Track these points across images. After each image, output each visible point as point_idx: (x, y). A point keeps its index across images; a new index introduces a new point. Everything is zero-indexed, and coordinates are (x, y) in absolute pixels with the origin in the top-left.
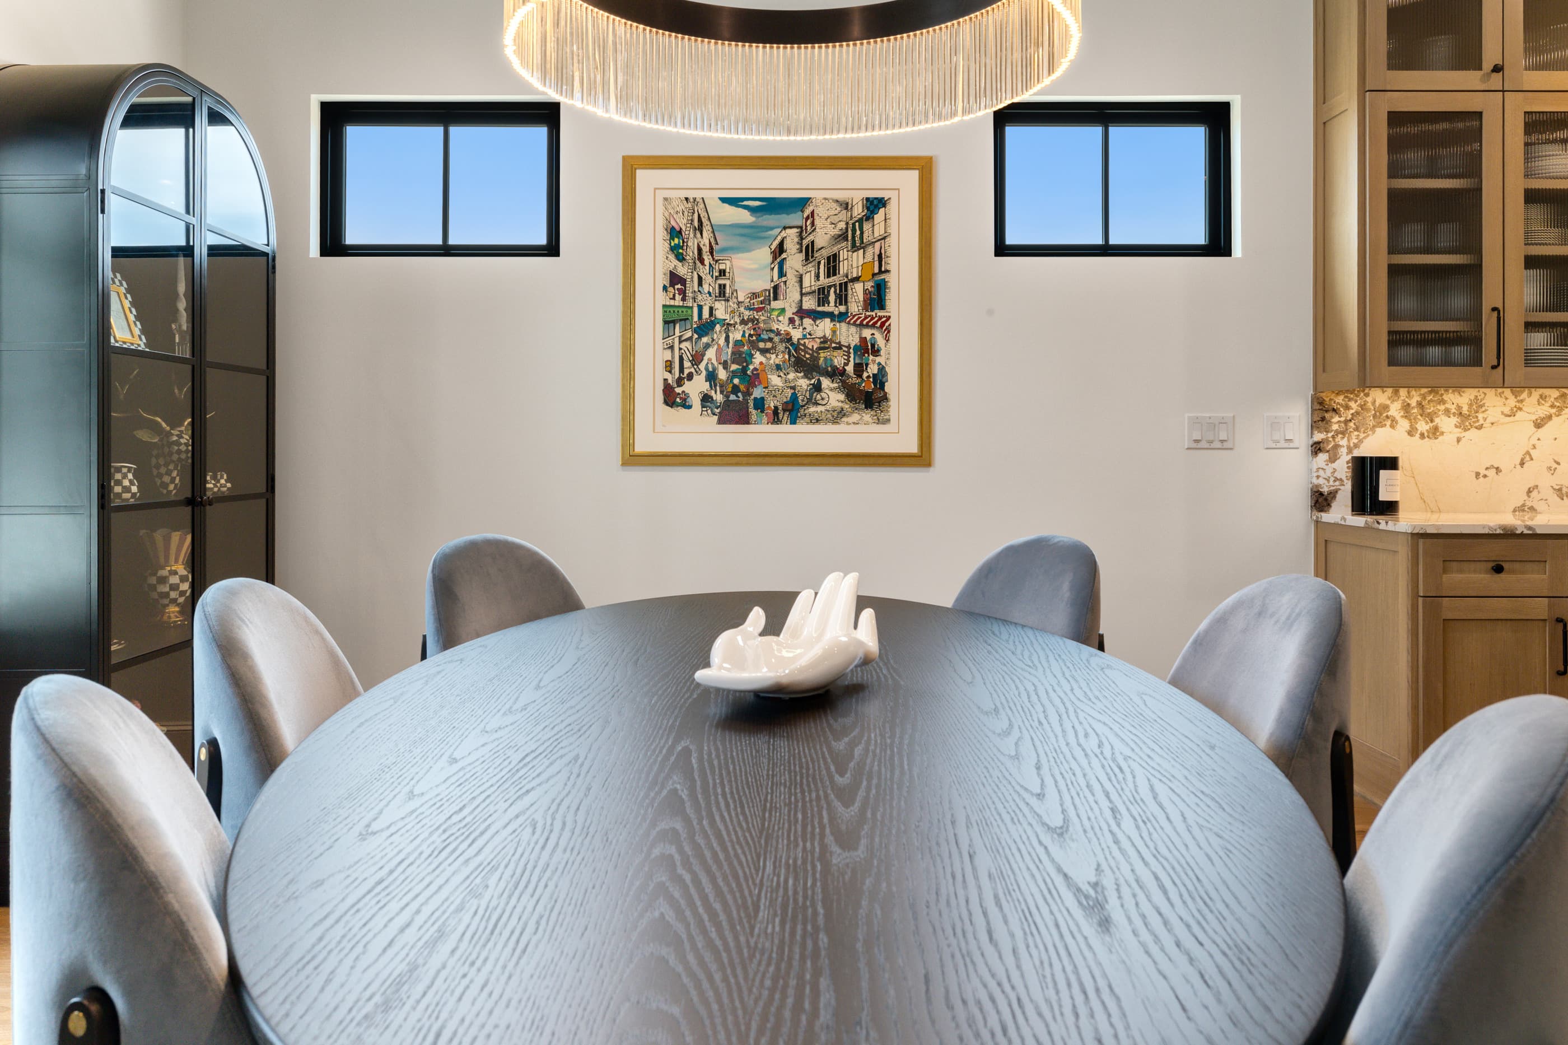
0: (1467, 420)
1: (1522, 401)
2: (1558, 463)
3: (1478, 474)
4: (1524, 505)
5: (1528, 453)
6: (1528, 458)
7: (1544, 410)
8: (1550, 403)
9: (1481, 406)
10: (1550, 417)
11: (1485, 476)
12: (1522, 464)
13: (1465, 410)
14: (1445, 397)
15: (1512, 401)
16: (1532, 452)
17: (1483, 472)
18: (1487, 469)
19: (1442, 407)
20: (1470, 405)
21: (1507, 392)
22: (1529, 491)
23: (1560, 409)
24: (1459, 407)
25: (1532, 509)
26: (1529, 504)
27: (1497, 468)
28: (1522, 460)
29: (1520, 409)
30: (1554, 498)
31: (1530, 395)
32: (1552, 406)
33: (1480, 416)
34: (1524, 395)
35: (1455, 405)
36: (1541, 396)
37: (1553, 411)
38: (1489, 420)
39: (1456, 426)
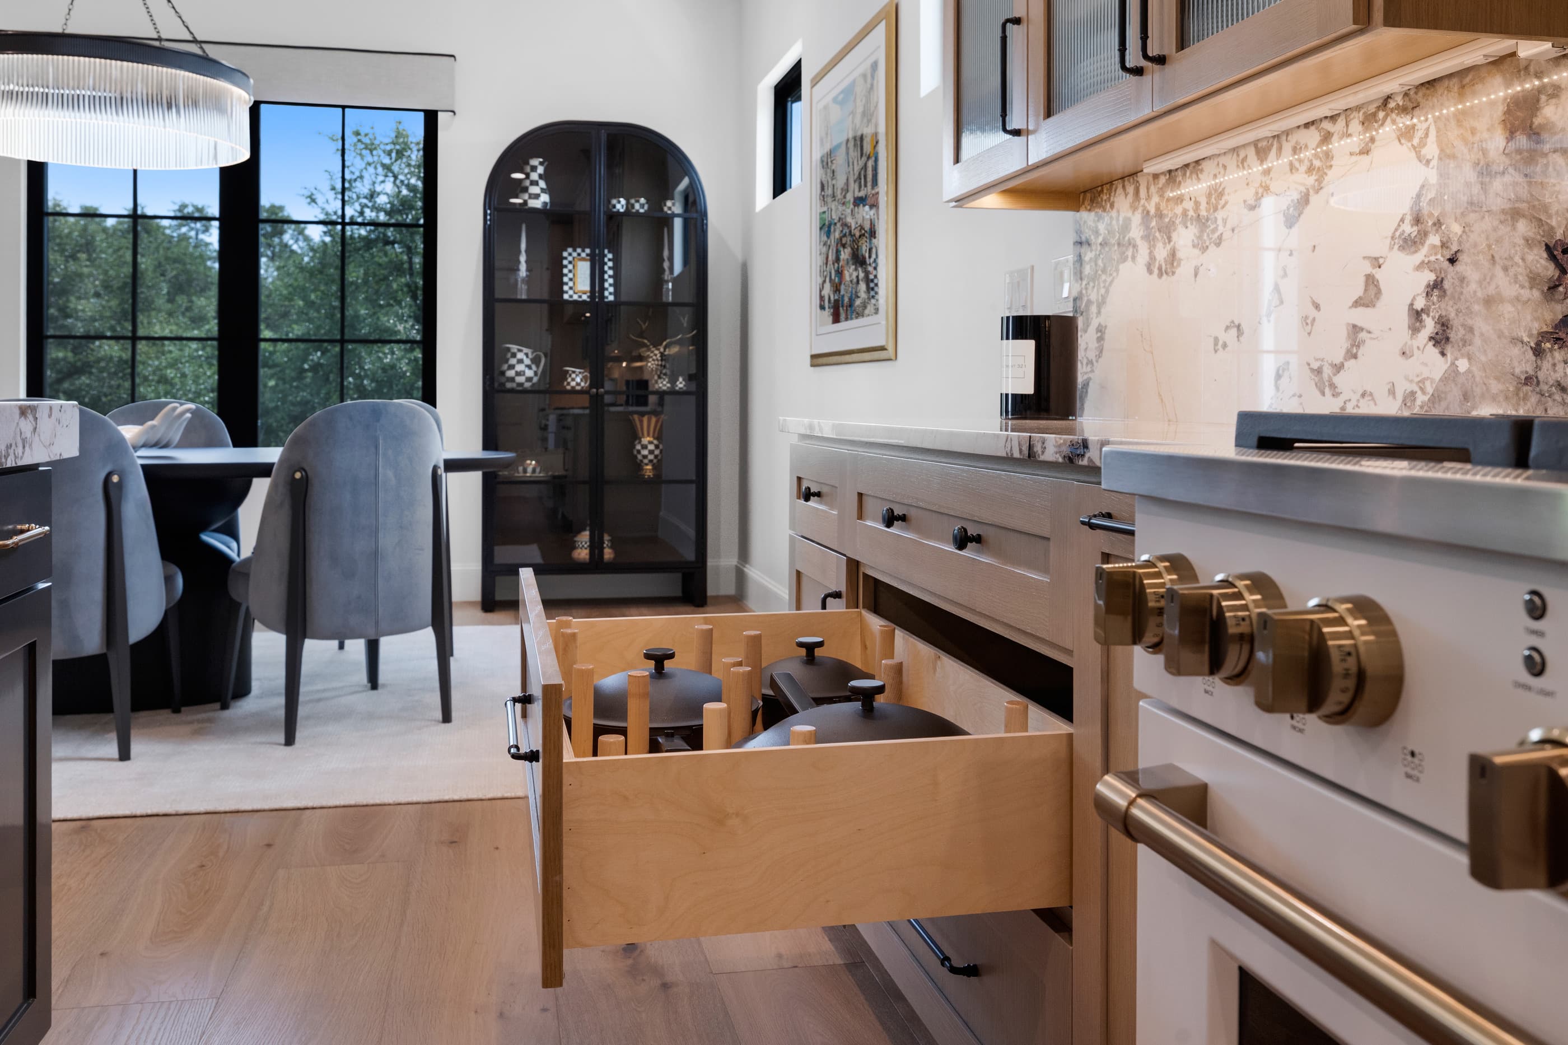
0: (1205, 227)
1: (1268, 172)
5: (1276, 288)
6: (1276, 300)
7: (1300, 183)
8: (1307, 165)
9: (1222, 195)
10: (1308, 197)
11: (1225, 345)
13: (1204, 211)
14: (1183, 189)
15: (1257, 176)
16: (1283, 284)
17: (1222, 337)
18: (1227, 329)
19: (1180, 211)
20: (1210, 197)
21: (1251, 158)
23: (1321, 176)
24: (1198, 206)
27: (1239, 327)
29: (1267, 192)
30: (1312, 390)
31: (1279, 153)
32: (1311, 171)
33: (1220, 218)
34: (1273, 155)
36: (1294, 152)
37: (1311, 183)
38: (1230, 221)
39: (1194, 244)
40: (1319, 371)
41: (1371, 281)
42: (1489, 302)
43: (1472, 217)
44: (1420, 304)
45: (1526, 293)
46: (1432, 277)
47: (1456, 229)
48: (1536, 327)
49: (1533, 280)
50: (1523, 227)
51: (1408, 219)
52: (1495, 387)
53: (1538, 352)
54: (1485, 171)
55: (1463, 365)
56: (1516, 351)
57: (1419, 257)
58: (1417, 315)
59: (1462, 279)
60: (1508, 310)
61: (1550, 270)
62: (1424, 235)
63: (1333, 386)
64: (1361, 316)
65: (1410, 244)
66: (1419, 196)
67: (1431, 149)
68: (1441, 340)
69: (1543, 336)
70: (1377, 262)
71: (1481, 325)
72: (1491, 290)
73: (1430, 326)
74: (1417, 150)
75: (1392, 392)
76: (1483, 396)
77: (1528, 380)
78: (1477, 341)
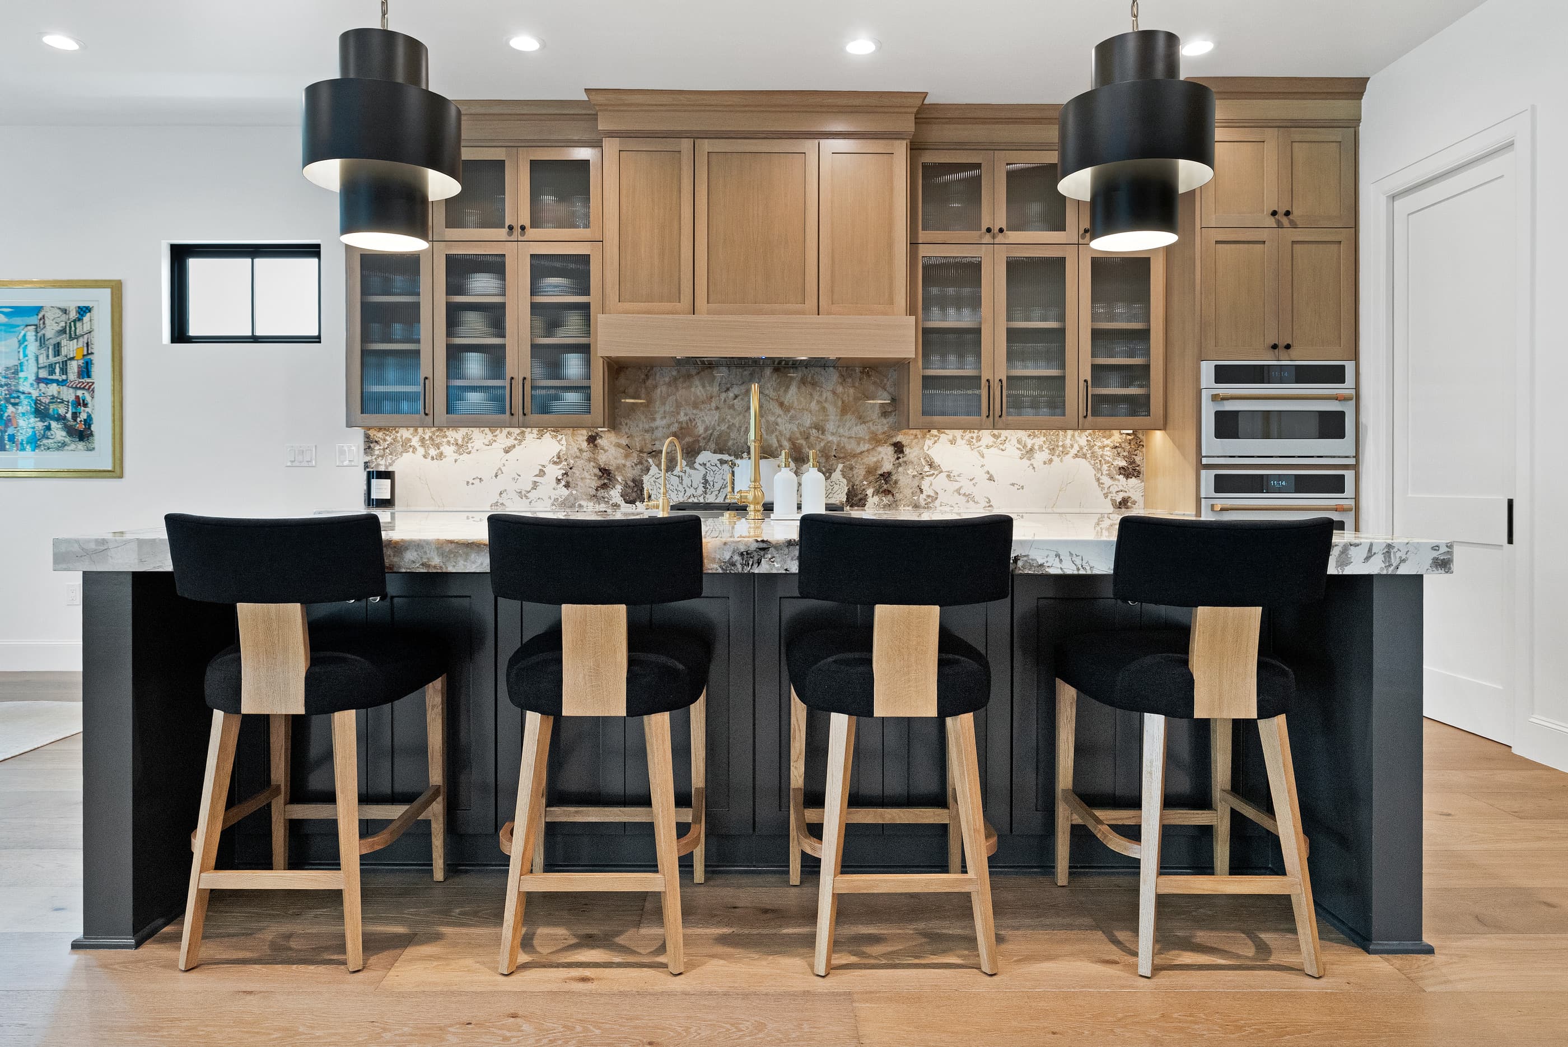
0: (461, 448)
1: (496, 436)
2: (519, 476)
3: (468, 483)
4: (497, 502)
5: (500, 469)
6: (500, 472)
7: (510, 441)
8: (514, 437)
9: (470, 439)
10: (514, 446)
11: (473, 484)
12: (496, 476)
13: (460, 442)
14: (447, 433)
15: (490, 436)
16: (503, 469)
17: (471, 481)
18: (474, 479)
19: (445, 440)
20: (463, 438)
21: (487, 430)
22: (501, 493)
23: (521, 441)
24: (456, 440)
25: (502, 504)
26: (500, 501)
27: (480, 479)
28: (497, 473)
29: (495, 441)
30: (517, 498)
31: (501, 432)
32: (516, 439)
33: (469, 445)
34: (498, 432)
35: (453, 439)
36: (508, 433)
37: (516, 442)
38: (475, 448)
39: (454, 452)
40: (520, 492)
41: (541, 470)
42: (582, 479)
43: (577, 460)
44: (560, 478)
45: (593, 478)
46: (564, 472)
47: (572, 462)
48: (596, 485)
49: (595, 475)
50: (592, 464)
51: (556, 457)
52: (584, 497)
53: (597, 490)
54: (581, 450)
55: (574, 492)
56: (590, 490)
57: (561, 466)
58: (558, 481)
59: (574, 473)
60: (588, 481)
61: (600, 474)
62: (560, 462)
63: (525, 496)
64: (537, 479)
65: (555, 463)
66: (559, 452)
67: (564, 442)
68: (567, 486)
69: (598, 487)
70: (544, 466)
71: (580, 483)
72: (583, 476)
73: (563, 483)
74: (559, 441)
75: (550, 498)
76: (581, 500)
77: (594, 496)
78: (579, 487)
